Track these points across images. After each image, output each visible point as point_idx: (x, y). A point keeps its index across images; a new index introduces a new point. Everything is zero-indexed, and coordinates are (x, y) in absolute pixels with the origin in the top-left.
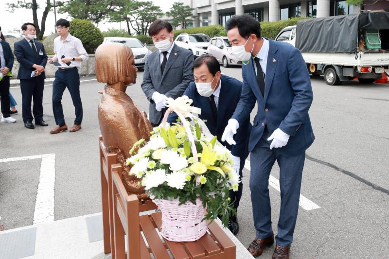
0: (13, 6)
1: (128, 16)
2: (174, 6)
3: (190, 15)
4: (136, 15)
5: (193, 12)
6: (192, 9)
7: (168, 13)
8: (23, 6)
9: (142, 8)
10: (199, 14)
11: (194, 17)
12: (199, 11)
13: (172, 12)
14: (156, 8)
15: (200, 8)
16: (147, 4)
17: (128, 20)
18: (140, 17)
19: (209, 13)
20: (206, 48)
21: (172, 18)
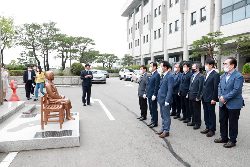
0: (56, 57)
1: (104, 60)
2: (125, 56)
3: (132, 60)
4: (106, 60)
5: (134, 59)
6: (133, 57)
7: (122, 59)
8: (59, 57)
9: (109, 57)
10: (136, 59)
11: (134, 61)
12: (136, 58)
13: (124, 58)
14: (116, 57)
15: (136, 57)
16: (112, 55)
17: (103, 62)
18: (109, 61)
19: (140, 59)
20: (131, 75)
21: (124, 61)
